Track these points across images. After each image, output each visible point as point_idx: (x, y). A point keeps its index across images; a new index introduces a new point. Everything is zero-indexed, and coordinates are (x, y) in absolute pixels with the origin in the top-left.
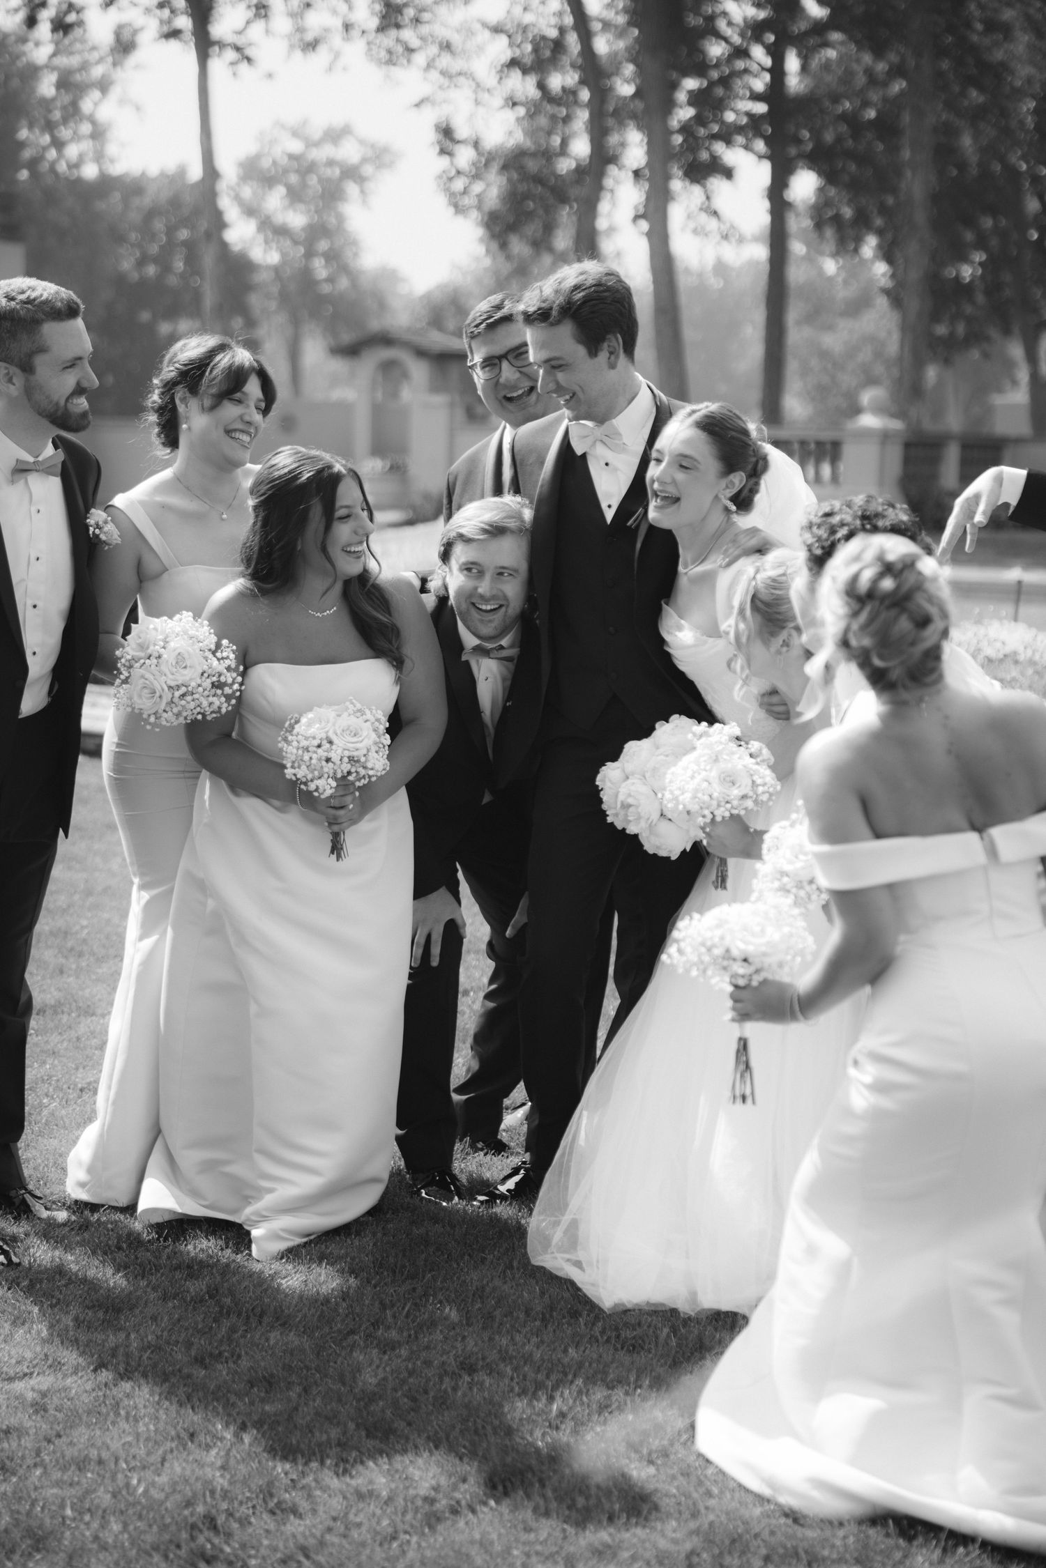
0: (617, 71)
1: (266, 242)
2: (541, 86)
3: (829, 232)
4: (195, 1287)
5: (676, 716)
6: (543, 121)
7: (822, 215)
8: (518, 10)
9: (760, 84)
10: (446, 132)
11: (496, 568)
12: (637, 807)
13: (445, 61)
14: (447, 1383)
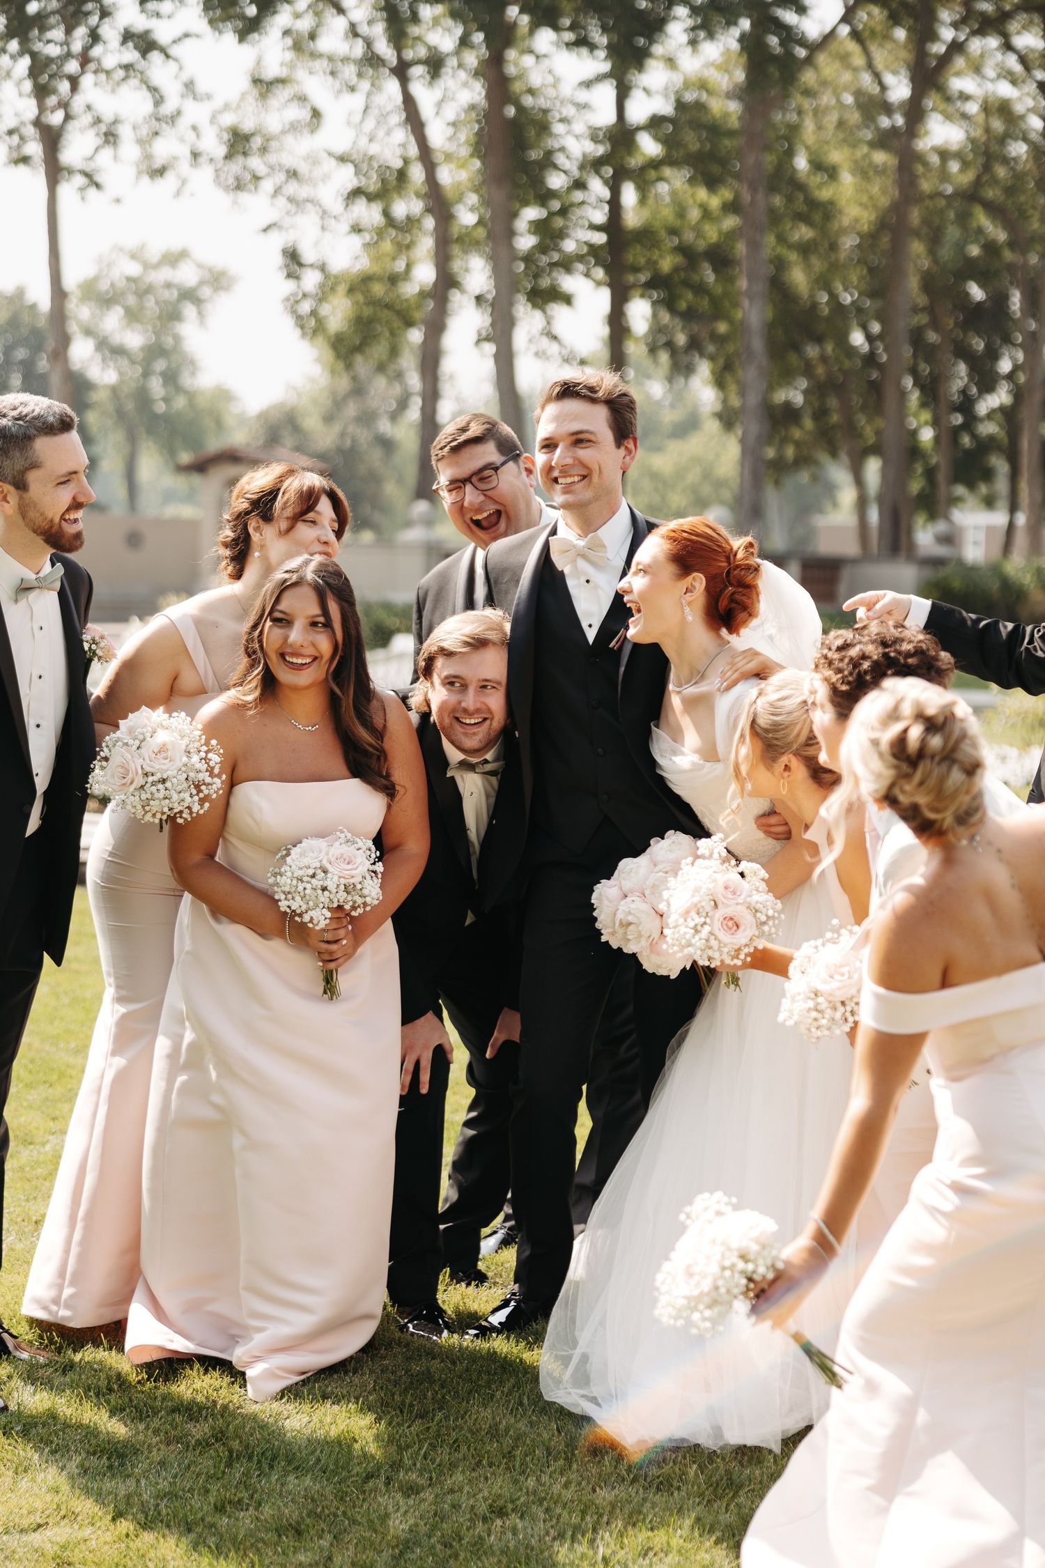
0: (460, 199)
1: (104, 360)
2: (386, 213)
3: (664, 357)
4: (199, 1430)
5: (672, 832)
6: (387, 246)
7: (659, 341)
8: (363, 141)
9: (599, 216)
10: (293, 258)
11: (479, 680)
12: (638, 925)
13: (292, 188)
14: (480, 1528)
